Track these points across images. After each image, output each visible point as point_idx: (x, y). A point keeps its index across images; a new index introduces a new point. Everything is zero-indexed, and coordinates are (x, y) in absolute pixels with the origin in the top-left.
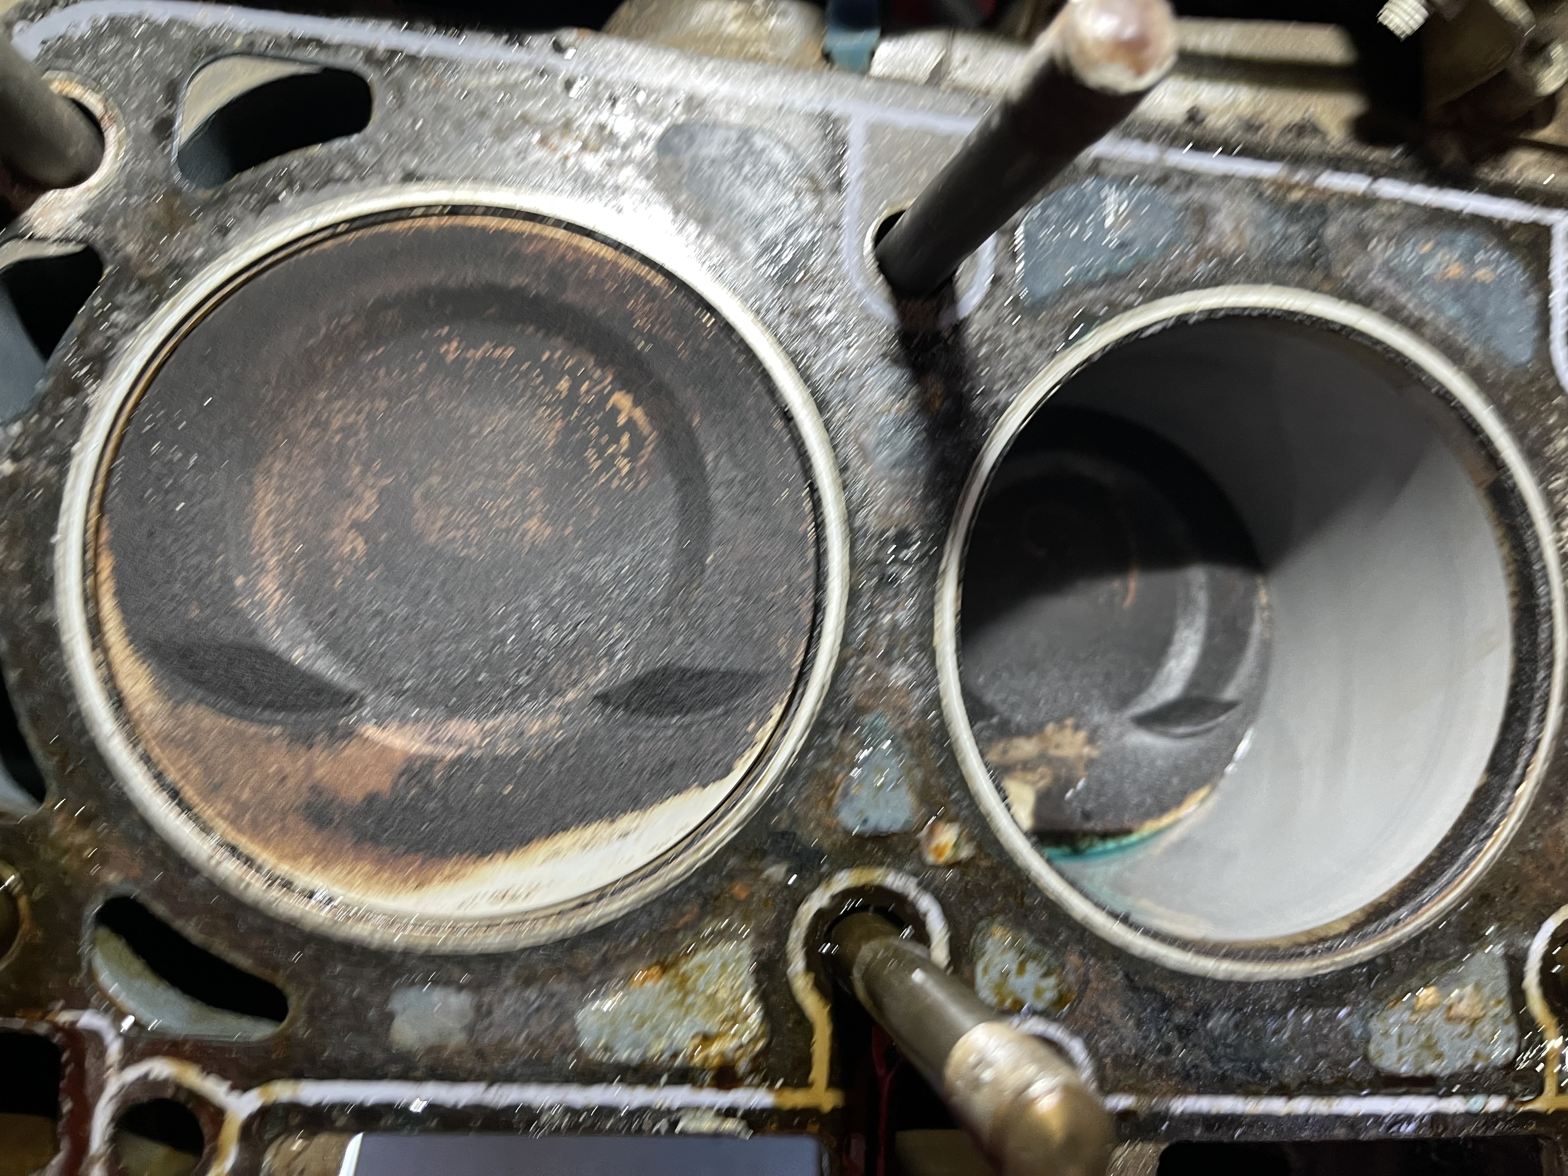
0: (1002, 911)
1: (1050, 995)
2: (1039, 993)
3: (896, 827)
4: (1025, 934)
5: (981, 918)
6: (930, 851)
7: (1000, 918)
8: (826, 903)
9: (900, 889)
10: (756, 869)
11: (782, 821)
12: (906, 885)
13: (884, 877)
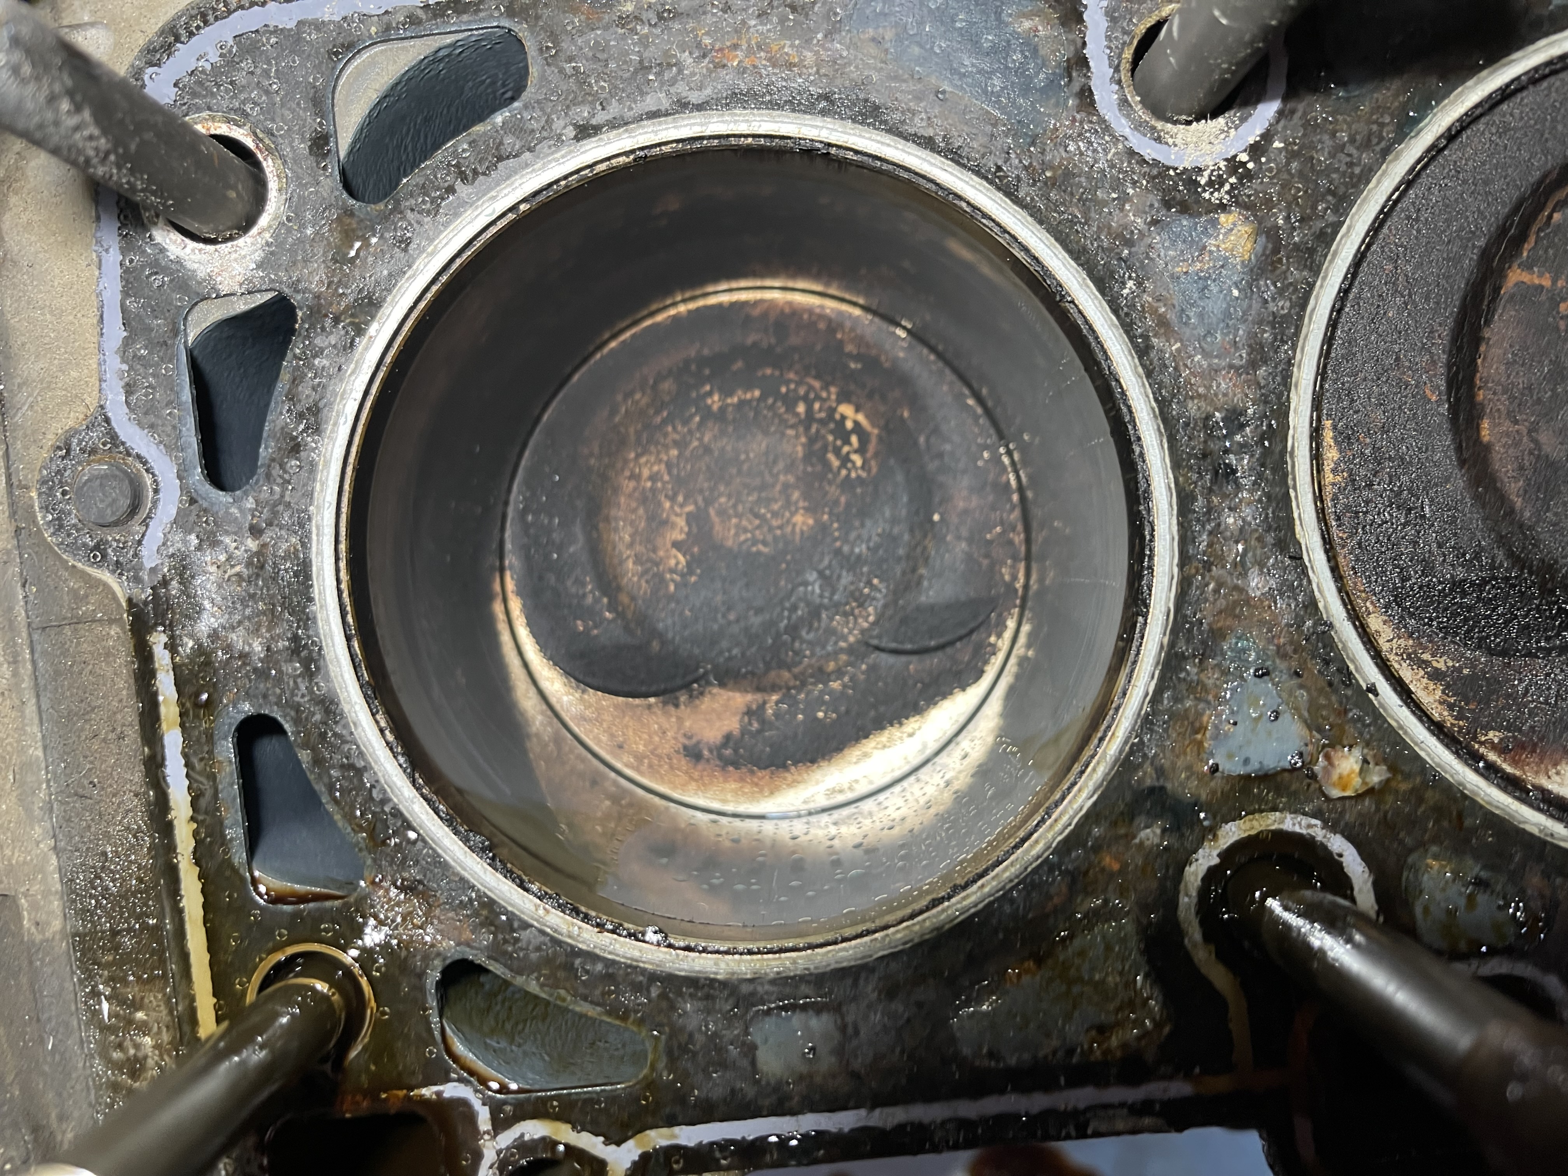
0: (1436, 839)
3: (1286, 763)
4: (1470, 862)
5: (1411, 851)
6: (1334, 785)
7: (1434, 849)
8: (1216, 861)
9: (1304, 832)
10: (1126, 835)
11: (1146, 776)
12: (1310, 826)
13: (1282, 821)
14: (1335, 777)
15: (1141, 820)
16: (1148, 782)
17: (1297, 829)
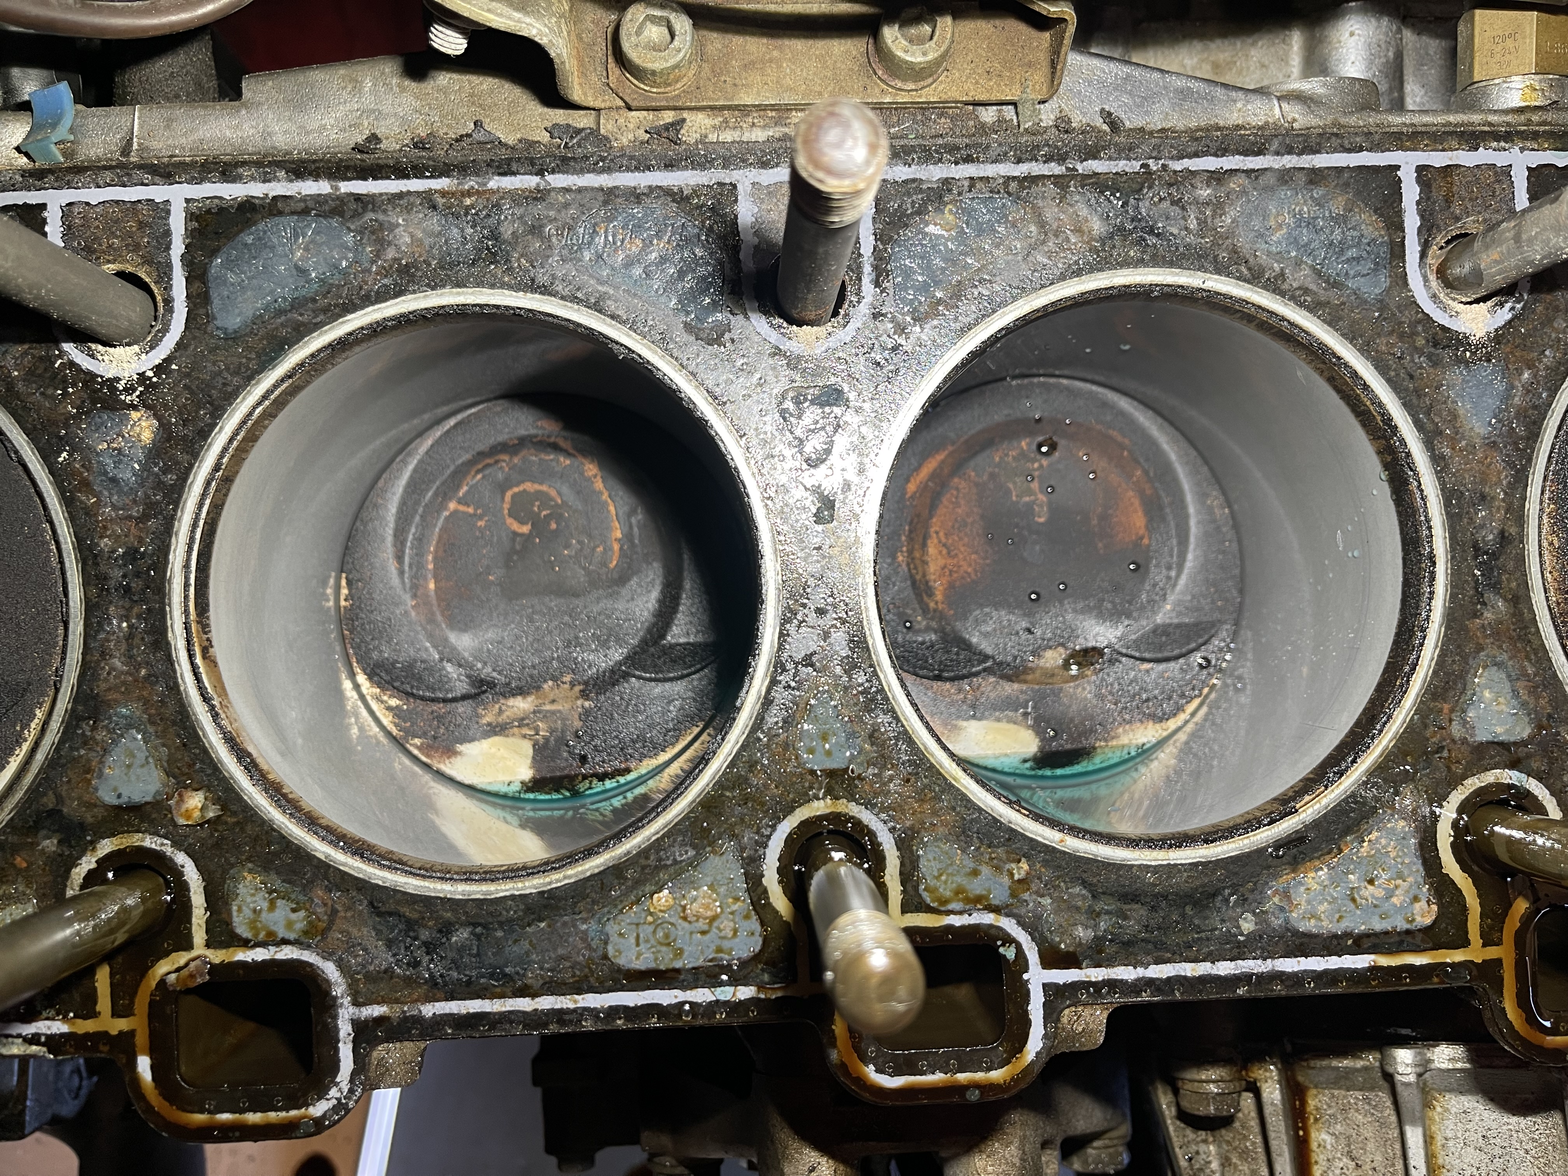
1: (300, 926)
2: (289, 925)
3: (149, 799)
4: (274, 876)
5: (232, 867)
6: (181, 815)
7: (250, 865)
8: (93, 865)
9: (158, 848)
10: (32, 843)
11: (49, 801)
12: (162, 844)
13: (143, 840)
14: (183, 810)
15: (43, 832)
16: (51, 806)
17: (153, 846)
